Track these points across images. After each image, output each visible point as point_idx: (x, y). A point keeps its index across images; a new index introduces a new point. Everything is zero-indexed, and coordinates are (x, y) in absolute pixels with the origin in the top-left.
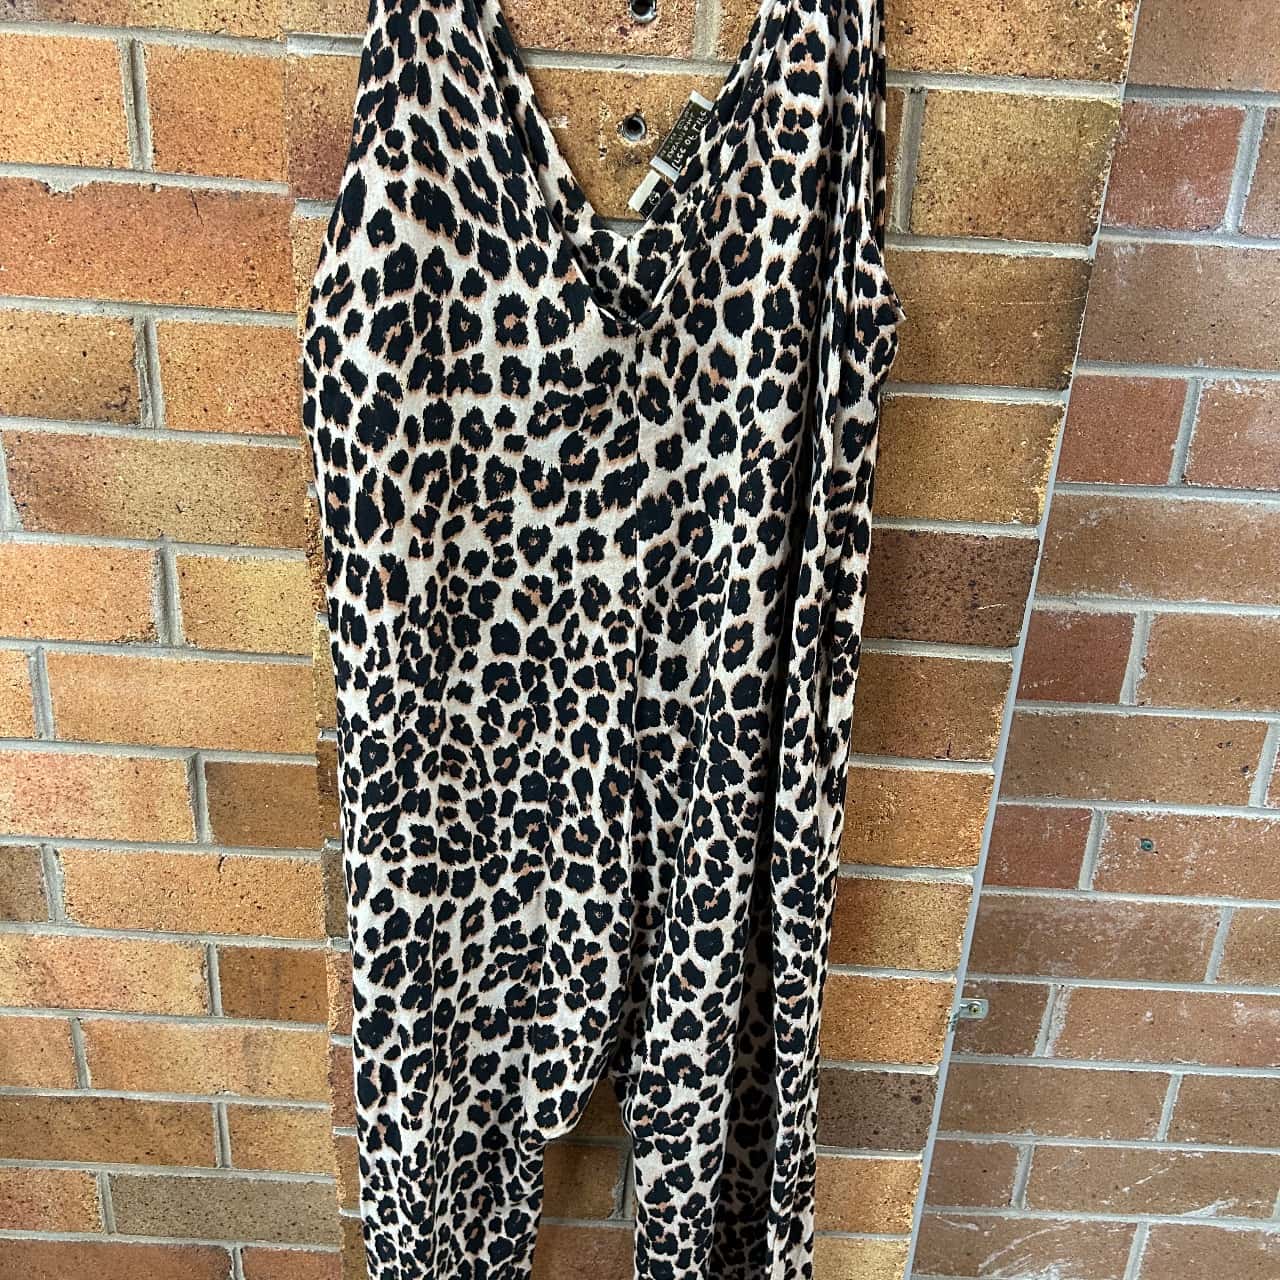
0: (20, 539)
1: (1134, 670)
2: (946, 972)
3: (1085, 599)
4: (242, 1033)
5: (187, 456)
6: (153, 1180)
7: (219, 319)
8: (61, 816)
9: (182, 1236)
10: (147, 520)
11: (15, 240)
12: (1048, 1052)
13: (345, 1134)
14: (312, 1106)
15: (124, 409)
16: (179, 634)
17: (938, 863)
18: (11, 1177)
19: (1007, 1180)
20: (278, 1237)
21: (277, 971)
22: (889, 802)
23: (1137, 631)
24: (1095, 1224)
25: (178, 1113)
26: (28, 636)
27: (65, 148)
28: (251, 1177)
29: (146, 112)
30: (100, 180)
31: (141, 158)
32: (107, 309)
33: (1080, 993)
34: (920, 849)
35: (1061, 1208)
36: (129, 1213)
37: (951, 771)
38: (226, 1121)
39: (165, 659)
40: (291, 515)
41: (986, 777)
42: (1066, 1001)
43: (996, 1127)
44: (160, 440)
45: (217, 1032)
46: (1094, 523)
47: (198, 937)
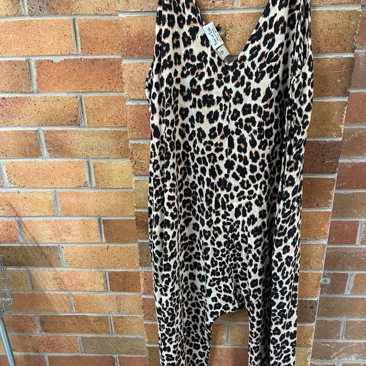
0: (49, 160)
2: (319, 270)
3: (355, 158)
4: (116, 296)
5: (94, 134)
6: (93, 338)
8: (64, 237)
9: (102, 353)
10: (84, 153)
11: (44, 77)
12: (349, 293)
13: (147, 323)
14: (136, 316)
15: (76, 122)
16: (94, 184)
17: (315, 238)
18: (54, 338)
19: (338, 331)
20: (128, 353)
21: (124, 278)
25: (99, 319)
26: (52, 187)
27: (57, 50)
28: (120, 336)
29: (79, 38)
30: (67, 58)
31: (78, 51)
32: (70, 94)
33: (357, 275)
34: (310, 234)
35: (355, 339)
36: (87, 347)
37: (318, 211)
38: (112, 321)
39: (90, 191)
40: (123, 149)
41: (329, 212)
42: (354, 277)
43: (334, 315)
44: (86, 130)
45: (109, 296)
46: (356, 136)
47: (103, 269)
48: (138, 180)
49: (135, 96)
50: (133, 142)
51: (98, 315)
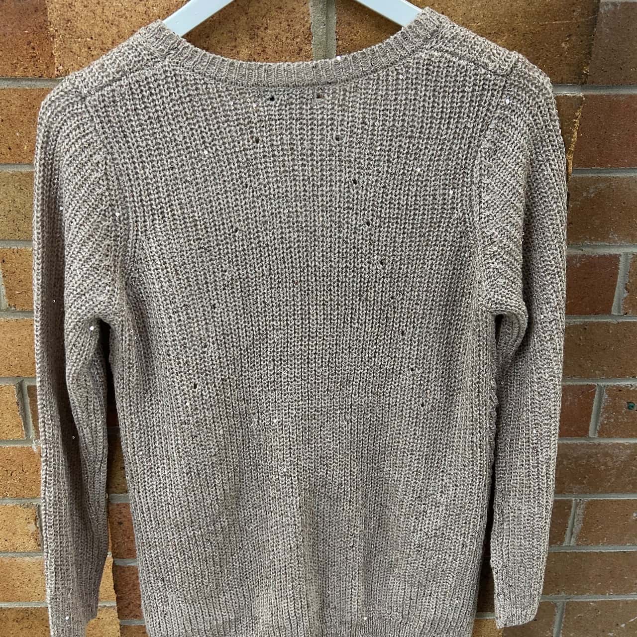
1: (620, 292)
3: (588, 246)
7: (14, 85)
12: (573, 542)
23: (621, 266)
33: (591, 504)
42: (582, 509)
46: (593, 195)
47: (32, 501)
51: (24, 606)
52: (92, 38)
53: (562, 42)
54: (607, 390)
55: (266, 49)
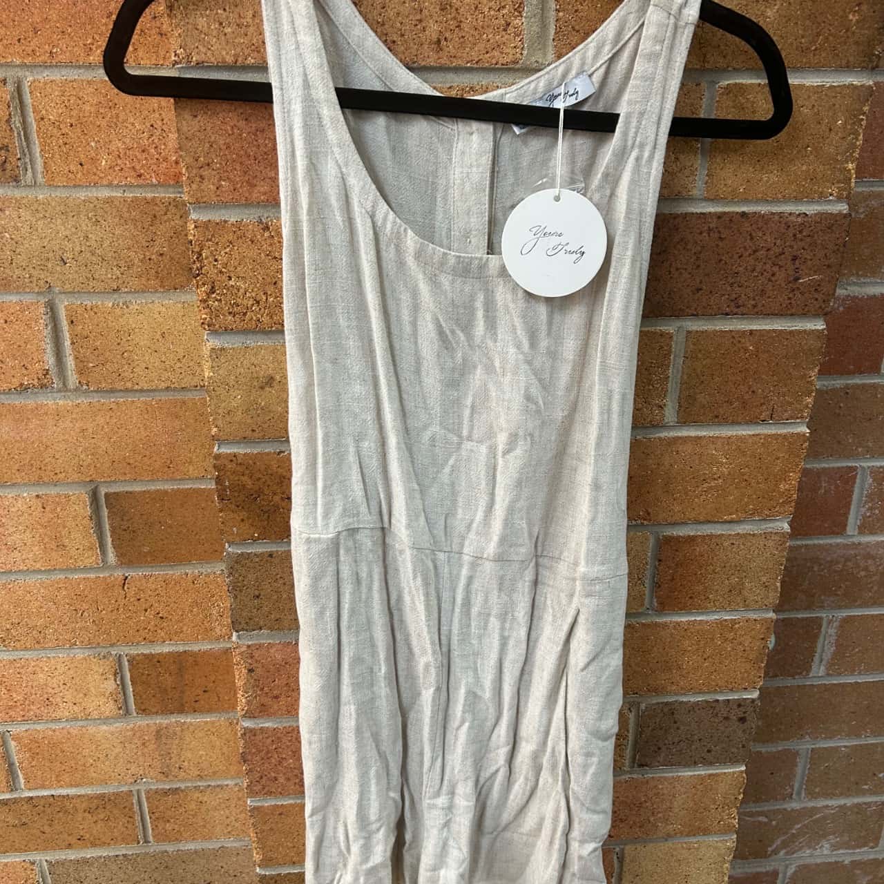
2: (767, 610)
3: (854, 284)
4: (153, 728)
5: (67, 210)
6: (85, 861)
12: (822, 671)
13: (259, 804)
14: (219, 783)
15: (4, 168)
16: (73, 379)
17: (762, 515)
19: (790, 778)
21: (181, 671)
22: (722, 463)
24: (858, 805)
28: (170, 848)
33: (847, 621)
34: (747, 504)
35: (832, 796)
37: (774, 432)
38: (145, 804)
39: (61, 402)
40: (166, 259)
41: (804, 435)
42: (835, 628)
43: (782, 736)
44: (41, 196)
45: (133, 729)
46: (862, 216)
47: (110, 649)
48: (222, 349)
49: (210, 52)
50: (203, 217)
51: (99, 790)
52: (225, 10)
53: (849, 13)
54: (871, 472)
55: (462, 25)
